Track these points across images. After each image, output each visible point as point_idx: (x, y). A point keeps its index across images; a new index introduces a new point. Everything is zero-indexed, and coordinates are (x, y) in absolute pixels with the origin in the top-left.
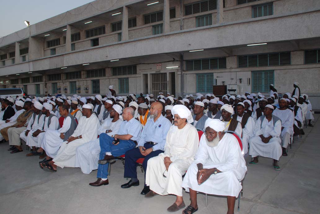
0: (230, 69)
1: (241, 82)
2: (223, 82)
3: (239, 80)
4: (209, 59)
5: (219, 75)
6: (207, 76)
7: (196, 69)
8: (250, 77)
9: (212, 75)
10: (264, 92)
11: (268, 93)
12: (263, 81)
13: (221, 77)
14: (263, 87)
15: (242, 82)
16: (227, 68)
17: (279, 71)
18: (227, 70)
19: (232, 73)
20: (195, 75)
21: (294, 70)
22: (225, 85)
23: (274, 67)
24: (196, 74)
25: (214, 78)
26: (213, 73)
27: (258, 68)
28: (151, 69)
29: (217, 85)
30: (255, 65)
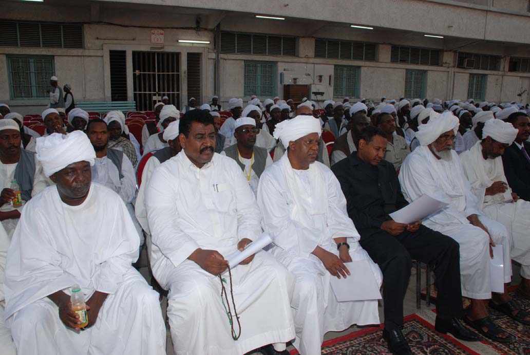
0: (305, 57)
2: (295, 79)
3: (318, 78)
4: (267, 36)
5: (287, 66)
6: (263, 66)
7: (241, 51)
8: (333, 74)
9: (274, 64)
13: (292, 70)
15: (323, 81)
16: (300, 56)
17: (367, 68)
18: (300, 60)
20: (243, 63)
21: (382, 69)
24: (245, 60)
25: (279, 72)
26: (277, 62)
28: (134, 39)
29: (285, 83)
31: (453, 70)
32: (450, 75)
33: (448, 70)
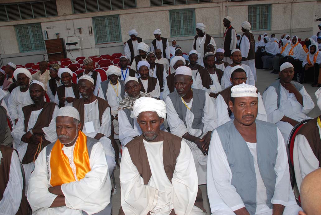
0: (64, 15)
1: (80, 32)
2: (57, 34)
3: (78, 30)
4: (31, 3)
5: (49, 25)
6: (32, 28)
7: (11, 19)
8: (92, 26)
9: (39, 25)
10: (110, 42)
11: (115, 43)
12: (108, 29)
13: (53, 28)
14: (109, 36)
15: (82, 32)
16: (59, 15)
17: (125, 15)
18: (59, 18)
19: (66, 21)
20: (13, 27)
21: (141, 14)
22: (60, 37)
23: (119, 11)
24: (14, 25)
25: (43, 30)
26: (40, 23)
27: (99, 13)
29: (50, 39)
30: (95, 9)
31: (225, 4)
32: (221, 10)
33: (218, 5)
